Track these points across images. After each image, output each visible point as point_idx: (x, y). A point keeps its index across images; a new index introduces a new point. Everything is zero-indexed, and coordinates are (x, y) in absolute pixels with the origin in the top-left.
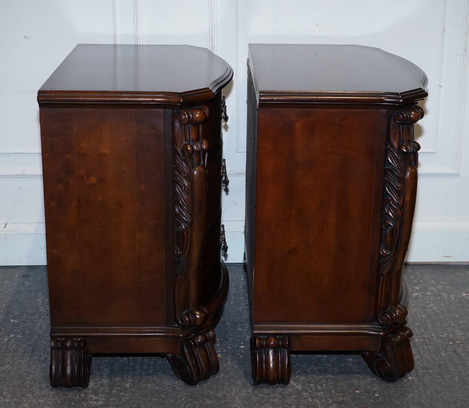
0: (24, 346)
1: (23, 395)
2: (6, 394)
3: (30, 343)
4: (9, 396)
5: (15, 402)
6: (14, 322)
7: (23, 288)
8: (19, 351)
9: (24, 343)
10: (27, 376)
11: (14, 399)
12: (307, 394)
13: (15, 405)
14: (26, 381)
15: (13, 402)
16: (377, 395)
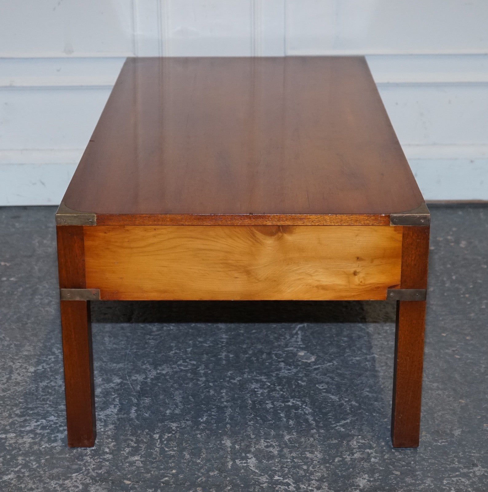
0: (21, 289)
1: (26, 338)
2: (4, 337)
3: (27, 286)
4: (8, 339)
5: (15, 345)
6: (5, 265)
7: (14, 230)
8: (15, 295)
9: (20, 286)
10: (28, 319)
11: (15, 342)
12: (380, 336)
13: (16, 348)
14: (27, 324)
15: (13, 344)
16: (468, 338)
